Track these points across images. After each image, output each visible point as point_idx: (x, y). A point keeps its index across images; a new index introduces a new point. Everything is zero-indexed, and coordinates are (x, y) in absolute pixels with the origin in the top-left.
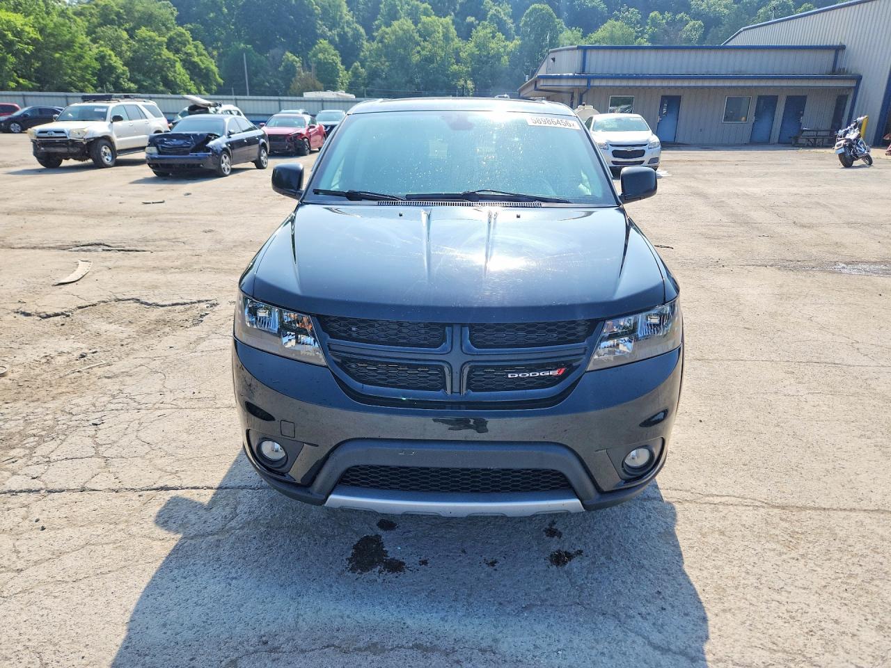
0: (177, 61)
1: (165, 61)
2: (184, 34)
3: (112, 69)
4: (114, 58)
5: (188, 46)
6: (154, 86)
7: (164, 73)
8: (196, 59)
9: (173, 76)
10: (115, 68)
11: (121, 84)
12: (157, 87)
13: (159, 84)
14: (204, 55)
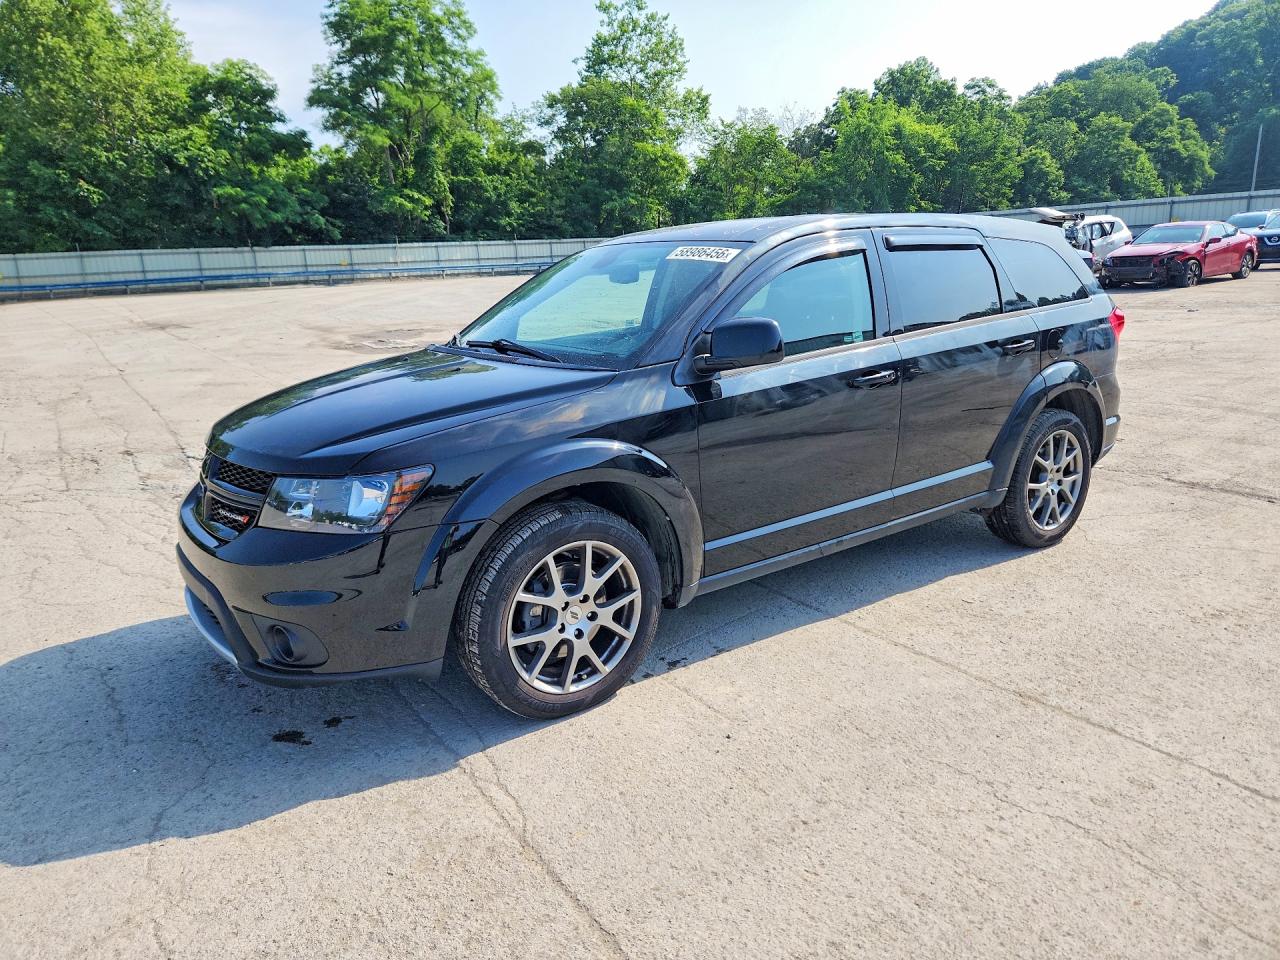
0: (1141, 152)
1: (1122, 154)
2: (1168, 111)
3: (1042, 175)
4: (1048, 161)
5: (1169, 128)
6: (1096, 192)
7: (1117, 172)
8: (1178, 145)
9: (1130, 175)
10: (1047, 174)
11: (1049, 194)
12: (1101, 193)
13: (1104, 189)
14: (1194, 138)
